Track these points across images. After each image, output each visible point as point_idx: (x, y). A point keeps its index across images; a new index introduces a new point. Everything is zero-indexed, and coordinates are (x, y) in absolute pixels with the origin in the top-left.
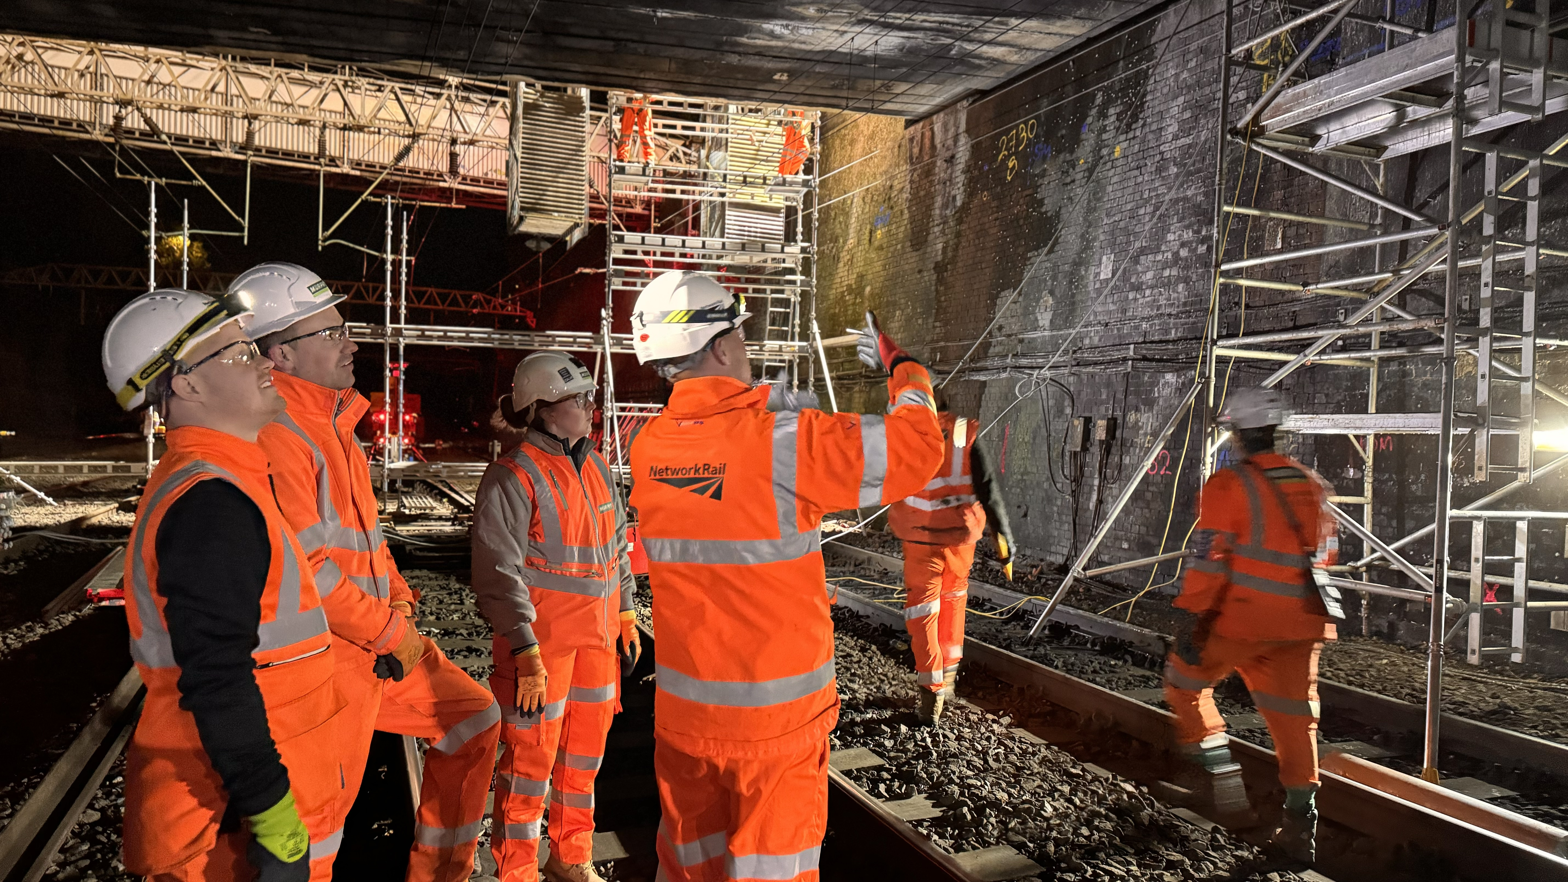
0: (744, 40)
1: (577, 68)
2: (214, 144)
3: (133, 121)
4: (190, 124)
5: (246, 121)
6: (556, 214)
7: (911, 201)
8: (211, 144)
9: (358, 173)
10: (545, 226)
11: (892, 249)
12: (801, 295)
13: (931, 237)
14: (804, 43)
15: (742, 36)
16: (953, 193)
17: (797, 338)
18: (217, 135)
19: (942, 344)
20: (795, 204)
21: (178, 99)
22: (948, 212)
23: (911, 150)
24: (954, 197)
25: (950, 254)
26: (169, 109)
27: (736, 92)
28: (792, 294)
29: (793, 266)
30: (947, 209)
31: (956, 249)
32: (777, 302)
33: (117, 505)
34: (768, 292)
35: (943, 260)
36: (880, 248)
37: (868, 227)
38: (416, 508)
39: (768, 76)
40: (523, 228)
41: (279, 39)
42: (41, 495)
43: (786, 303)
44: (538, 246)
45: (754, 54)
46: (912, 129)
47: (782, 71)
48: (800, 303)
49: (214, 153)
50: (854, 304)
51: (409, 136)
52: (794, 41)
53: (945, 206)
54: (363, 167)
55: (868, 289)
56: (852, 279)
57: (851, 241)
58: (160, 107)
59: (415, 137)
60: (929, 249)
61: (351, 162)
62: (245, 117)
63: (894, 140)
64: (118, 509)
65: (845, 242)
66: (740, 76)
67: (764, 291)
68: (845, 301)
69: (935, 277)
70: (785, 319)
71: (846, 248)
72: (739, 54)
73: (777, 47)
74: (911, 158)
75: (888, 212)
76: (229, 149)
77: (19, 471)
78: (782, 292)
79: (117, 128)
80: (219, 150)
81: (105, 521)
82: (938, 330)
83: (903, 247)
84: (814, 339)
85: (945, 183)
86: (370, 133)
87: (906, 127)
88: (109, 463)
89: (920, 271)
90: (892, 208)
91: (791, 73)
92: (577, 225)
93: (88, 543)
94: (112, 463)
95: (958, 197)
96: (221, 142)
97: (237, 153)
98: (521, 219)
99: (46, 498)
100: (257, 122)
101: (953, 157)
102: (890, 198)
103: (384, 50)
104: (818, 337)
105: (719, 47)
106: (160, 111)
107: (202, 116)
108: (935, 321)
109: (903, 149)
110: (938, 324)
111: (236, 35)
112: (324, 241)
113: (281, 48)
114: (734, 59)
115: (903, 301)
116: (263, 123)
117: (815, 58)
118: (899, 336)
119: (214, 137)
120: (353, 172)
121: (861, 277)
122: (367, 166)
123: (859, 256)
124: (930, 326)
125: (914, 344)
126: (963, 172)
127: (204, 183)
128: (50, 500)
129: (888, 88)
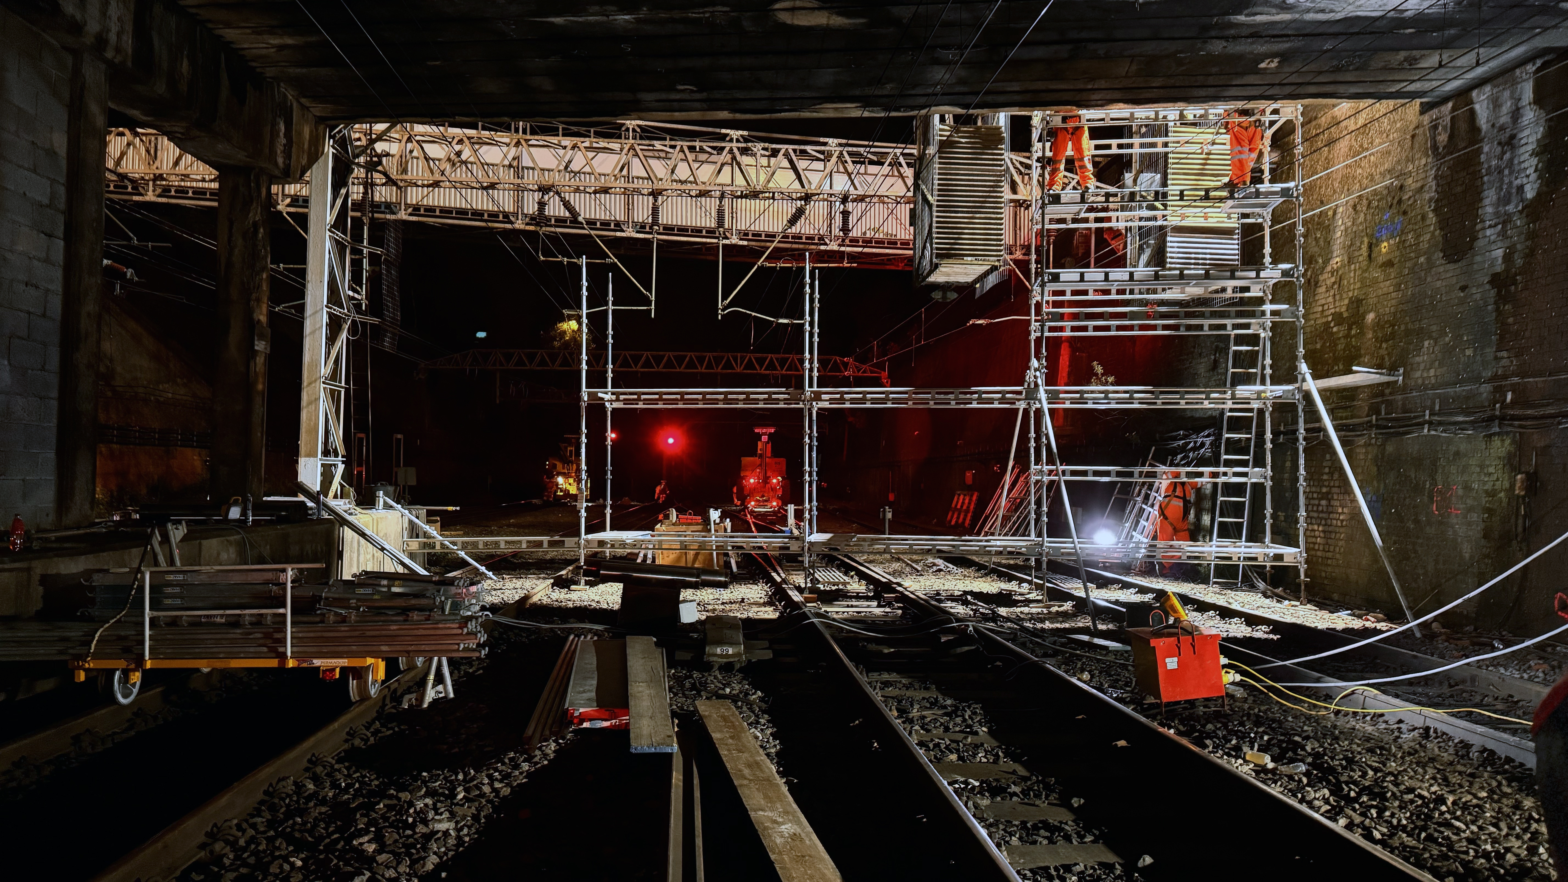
0: (1242, 18)
1: (1016, 87)
2: (618, 224)
3: (555, 209)
4: (598, 207)
5: (651, 197)
6: (969, 258)
7: (1437, 201)
8: (615, 225)
9: (745, 243)
10: (957, 274)
11: (1408, 264)
12: (1271, 329)
13: (1480, 243)
14: (1323, 11)
15: (1240, 13)
16: (1519, 182)
17: (1268, 381)
18: (620, 216)
19: (1516, 379)
20: (1260, 220)
21: (591, 183)
22: (1510, 208)
23: (1434, 139)
24: (1521, 188)
25: (1519, 262)
26: (585, 192)
27: (1202, 92)
28: (1261, 328)
29: (1261, 294)
30: (1508, 202)
31: (1530, 254)
32: (1241, 340)
33: (552, 581)
34: (1229, 327)
35: (1507, 270)
36: (1389, 264)
37: (1366, 240)
38: (829, 583)
39: (1250, 65)
40: (932, 279)
41: (704, 95)
42: (483, 569)
43: (1254, 339)
44: (944, 297)
45: (1247, 37)
46: (1434, 113)
47: (1272, 56)
48: (1271, 339)
49: (619, 234)
50: (1346, 336)
51: (800, 199)
52: (1308, 11)
53: (1505, 200)
54: (750, 237)
55: (1371, 316)
56: (1342, 306)
57: (1336, 260)
58: (577, 190)
59: (807, 198)
60: (1478, 259)
61: (739, 232)
62: (649, 194)
63: (1403, 130)
64: (553, 585)
65: (1327, 262)
66: (1214, 70)
67: (1224, 327)
68: (1332, 334)
69: (1493, 293)
70: (1251, 359)
71: (1329, 268)
72: (1226, 38)
73: (1281, 22)
74: (1435, 147)
75: (1398, 219)
76: (631, 229)
77: (464, 547)
78: (1247, 326)
79: (540, 218)
80: (623, 231)
81: (546, 600)
82: (1505, 362)
83: (1429, 259)
84: (1304, 380)
85: (1501, 172)
86: (765, 199)
87: (1422, 113)
88: (545, 539)
89: (1463, 288)
90: (1405, 213)
91: (1285, 57)
92: (994, 268)
93: (539, 628)
94: (548, 538)
95: (1527, 188)
96: (624, 222)
97: (638, 232)
98: (935, 267)
99: (487, 572)
100: (660, 197)
101: (1513, 137)
102: (1400, 202)
103: (807, 94)
104: (1308, 377)
105: (1204, 33)
106: (577, 194)
107: (613, 196)
108: (1499, 350)
109: (1420, 139)
110: (1504, 354)
111: (664, 96)
112: (723, 310)
113: (705, 106)
114: (1217, 47)
115: (1434, 328)
116: (665, 198)
117: (1331, 30)
118: (1432, 372)
119: (618, 219)
120: (741, 243)
121: (1357, 304)
122: (753, 235)
123: (1352, 277)
124: (1490, 357)
125: (1461, 382)
126: (1534, 154)
127: (616, 260)
128: (490, 574)
129: (1412, 61)
